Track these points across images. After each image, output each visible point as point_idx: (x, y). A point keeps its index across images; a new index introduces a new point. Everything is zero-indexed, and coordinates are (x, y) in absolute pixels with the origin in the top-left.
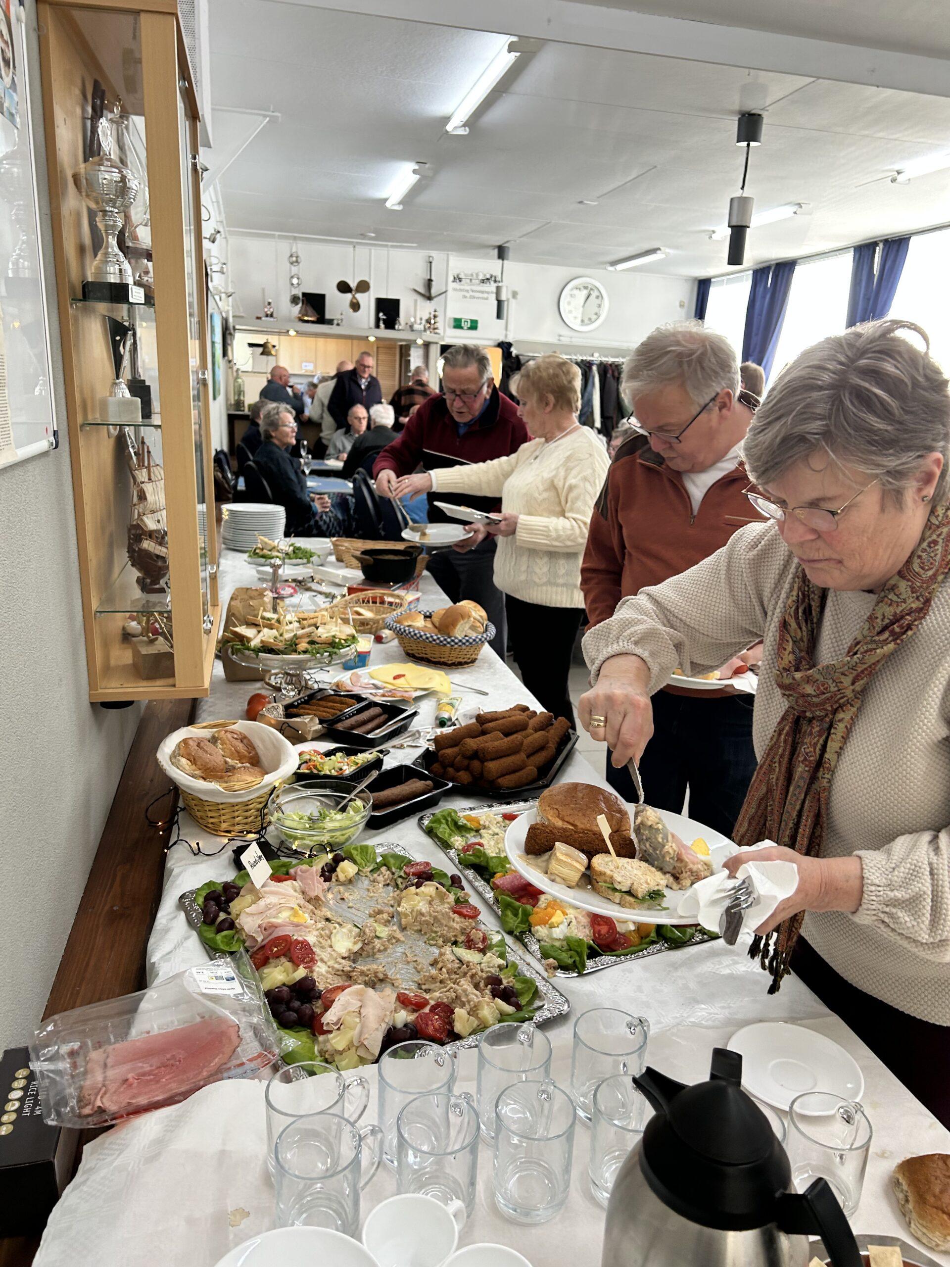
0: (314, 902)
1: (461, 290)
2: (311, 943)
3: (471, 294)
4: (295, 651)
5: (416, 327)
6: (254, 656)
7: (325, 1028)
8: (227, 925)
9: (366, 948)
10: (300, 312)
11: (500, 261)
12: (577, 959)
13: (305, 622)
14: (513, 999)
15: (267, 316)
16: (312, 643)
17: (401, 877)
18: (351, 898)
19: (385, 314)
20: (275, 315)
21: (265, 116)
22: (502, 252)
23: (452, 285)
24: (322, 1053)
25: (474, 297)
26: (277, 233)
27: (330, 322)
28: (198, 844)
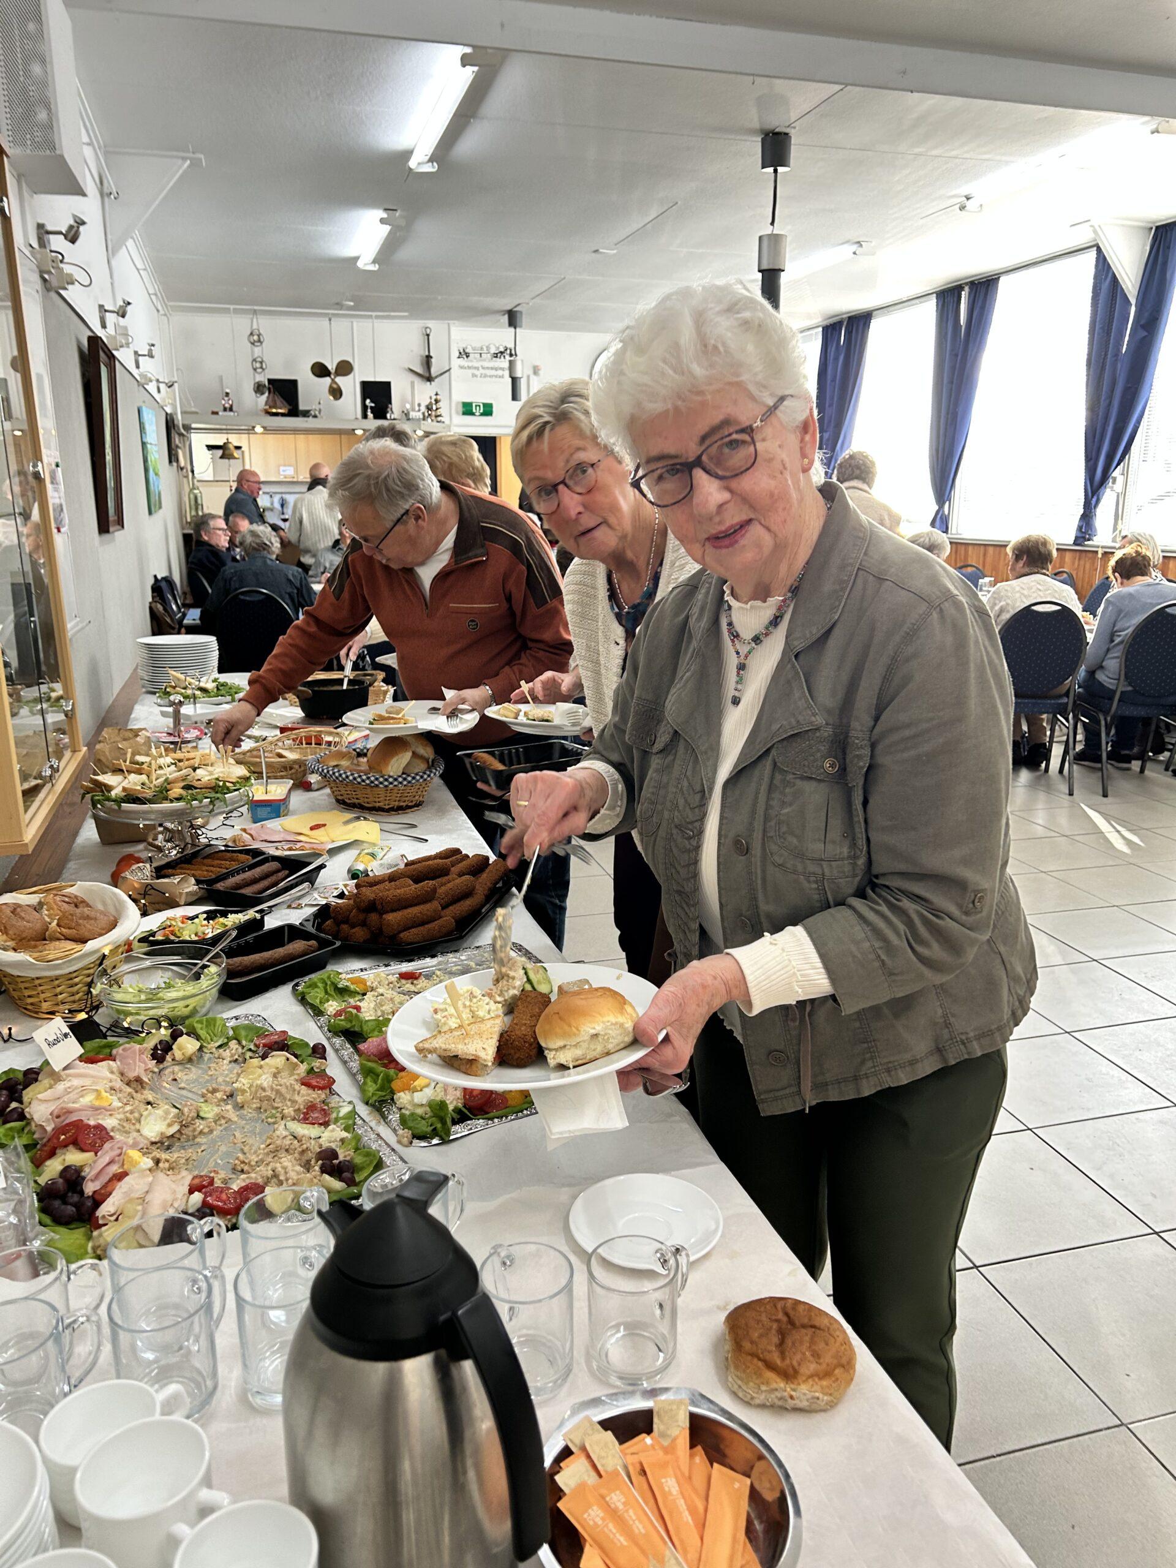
0: (134, 1085)
1: (469, 368)
2: (109, 1127)
3: (482, 371)
4: (166, 799)
5: (413, 415)
6: (116, 807)
7: (101, 1222)
8: (15, 1116)
9: (185, 1131)
10: (266, 404)
11: (512, 329)
12: (439, 1126)
13: (181, 764)
14: (346, 1175)
15: (225, 409)
16: (188, 787)
17: (250, 1050)
18: (185, 1078)
19: (372, 401)
20: (234, 408)
21: (184, 159)
22: (513, 318)
23: (456, 362)
24: (94, 1249)
25: (486, 376)
26: (232, 307)
27: (306, 414)
28: (10, 1029)
